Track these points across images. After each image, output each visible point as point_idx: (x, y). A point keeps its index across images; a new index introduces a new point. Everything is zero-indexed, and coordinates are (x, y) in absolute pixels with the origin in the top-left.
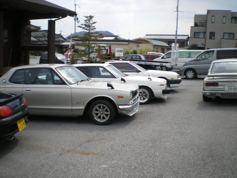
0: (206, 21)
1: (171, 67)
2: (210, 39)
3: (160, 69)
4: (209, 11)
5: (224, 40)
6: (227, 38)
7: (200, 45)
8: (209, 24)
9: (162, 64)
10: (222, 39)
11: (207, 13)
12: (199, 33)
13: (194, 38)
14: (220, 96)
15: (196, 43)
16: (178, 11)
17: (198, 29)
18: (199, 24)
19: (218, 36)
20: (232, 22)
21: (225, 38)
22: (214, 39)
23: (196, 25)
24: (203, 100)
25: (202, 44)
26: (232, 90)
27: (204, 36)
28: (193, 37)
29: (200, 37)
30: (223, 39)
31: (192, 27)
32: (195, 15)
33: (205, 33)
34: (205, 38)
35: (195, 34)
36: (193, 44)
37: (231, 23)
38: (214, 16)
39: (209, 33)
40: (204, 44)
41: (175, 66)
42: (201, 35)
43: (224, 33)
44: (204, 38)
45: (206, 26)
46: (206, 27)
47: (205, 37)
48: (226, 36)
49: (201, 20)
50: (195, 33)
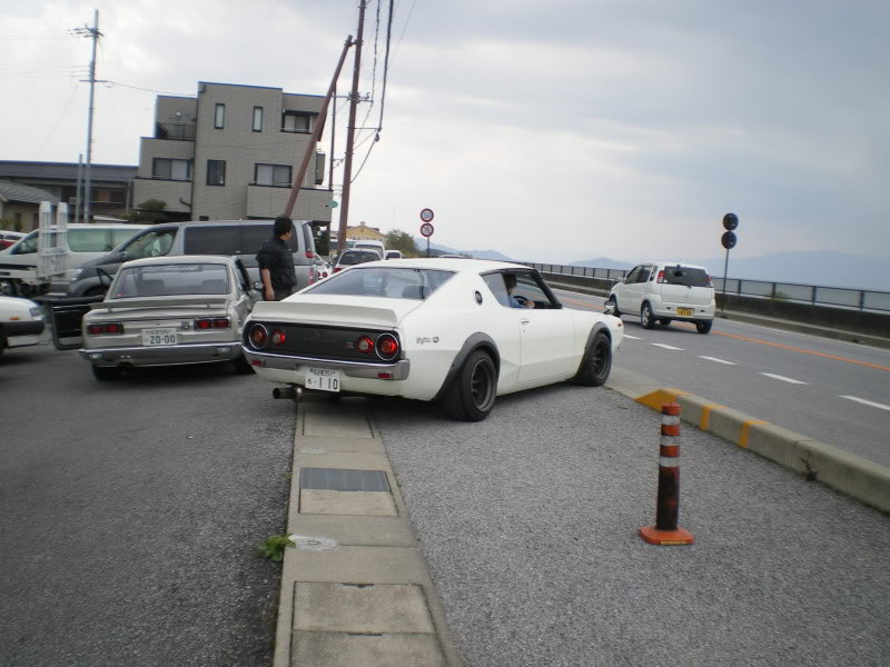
0: (195, 120)
1: (40, 283)
2: (208, 183)
3: (8, 290)
4: (204, 88)
5: (257, 188)
6: (270, 183)
7: (174, 206)
8: (205, 134)
9: (8, 274)
10: (250, 185)
11: (200, 93)
12: (171, 160)
13: (154, 179)
14: (131, 361)
15: (160, 198)
16: (93, 81)
17: (168, 149)
18: (171, 130)
19: (237, 176)
20: (286, 129)
21: (259, 182)
22: (223, 185)
23: (161, 133)
24: (94, 378)
25: (182, 202)
26: (163, 343)
27: (188, 176)
28: (150, 176)
29: (173, 177)
30: (255, 184)
31: (144, 140)
32: (160, 97)
33: (191, 162)
34: (193, 182)
35: (157, 166)
36: (148, 203)
37: (283, 131)
38: (223, 105)
39: (205, 164)
40: (187, 199)
41: (54, 279)
42: (179, 171)
43: (257, 165)
44: (188, 181)
45: (193, 139)
46: (195, 141)
47: (191, 179)
48: (265, 176)
49: (179, 117)
50: (155, 160)
